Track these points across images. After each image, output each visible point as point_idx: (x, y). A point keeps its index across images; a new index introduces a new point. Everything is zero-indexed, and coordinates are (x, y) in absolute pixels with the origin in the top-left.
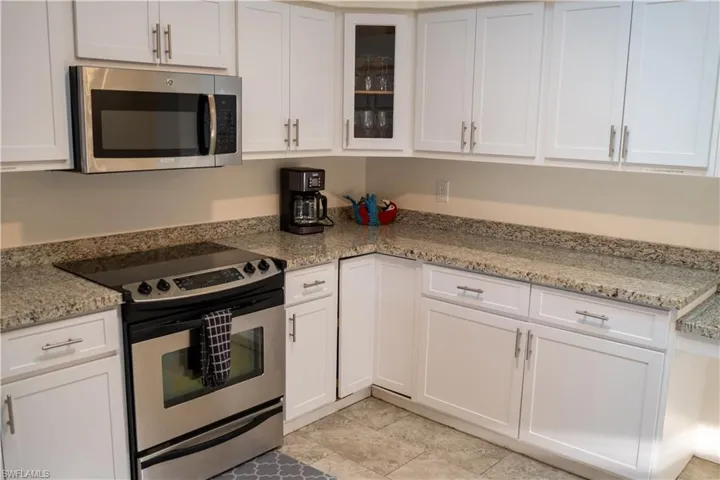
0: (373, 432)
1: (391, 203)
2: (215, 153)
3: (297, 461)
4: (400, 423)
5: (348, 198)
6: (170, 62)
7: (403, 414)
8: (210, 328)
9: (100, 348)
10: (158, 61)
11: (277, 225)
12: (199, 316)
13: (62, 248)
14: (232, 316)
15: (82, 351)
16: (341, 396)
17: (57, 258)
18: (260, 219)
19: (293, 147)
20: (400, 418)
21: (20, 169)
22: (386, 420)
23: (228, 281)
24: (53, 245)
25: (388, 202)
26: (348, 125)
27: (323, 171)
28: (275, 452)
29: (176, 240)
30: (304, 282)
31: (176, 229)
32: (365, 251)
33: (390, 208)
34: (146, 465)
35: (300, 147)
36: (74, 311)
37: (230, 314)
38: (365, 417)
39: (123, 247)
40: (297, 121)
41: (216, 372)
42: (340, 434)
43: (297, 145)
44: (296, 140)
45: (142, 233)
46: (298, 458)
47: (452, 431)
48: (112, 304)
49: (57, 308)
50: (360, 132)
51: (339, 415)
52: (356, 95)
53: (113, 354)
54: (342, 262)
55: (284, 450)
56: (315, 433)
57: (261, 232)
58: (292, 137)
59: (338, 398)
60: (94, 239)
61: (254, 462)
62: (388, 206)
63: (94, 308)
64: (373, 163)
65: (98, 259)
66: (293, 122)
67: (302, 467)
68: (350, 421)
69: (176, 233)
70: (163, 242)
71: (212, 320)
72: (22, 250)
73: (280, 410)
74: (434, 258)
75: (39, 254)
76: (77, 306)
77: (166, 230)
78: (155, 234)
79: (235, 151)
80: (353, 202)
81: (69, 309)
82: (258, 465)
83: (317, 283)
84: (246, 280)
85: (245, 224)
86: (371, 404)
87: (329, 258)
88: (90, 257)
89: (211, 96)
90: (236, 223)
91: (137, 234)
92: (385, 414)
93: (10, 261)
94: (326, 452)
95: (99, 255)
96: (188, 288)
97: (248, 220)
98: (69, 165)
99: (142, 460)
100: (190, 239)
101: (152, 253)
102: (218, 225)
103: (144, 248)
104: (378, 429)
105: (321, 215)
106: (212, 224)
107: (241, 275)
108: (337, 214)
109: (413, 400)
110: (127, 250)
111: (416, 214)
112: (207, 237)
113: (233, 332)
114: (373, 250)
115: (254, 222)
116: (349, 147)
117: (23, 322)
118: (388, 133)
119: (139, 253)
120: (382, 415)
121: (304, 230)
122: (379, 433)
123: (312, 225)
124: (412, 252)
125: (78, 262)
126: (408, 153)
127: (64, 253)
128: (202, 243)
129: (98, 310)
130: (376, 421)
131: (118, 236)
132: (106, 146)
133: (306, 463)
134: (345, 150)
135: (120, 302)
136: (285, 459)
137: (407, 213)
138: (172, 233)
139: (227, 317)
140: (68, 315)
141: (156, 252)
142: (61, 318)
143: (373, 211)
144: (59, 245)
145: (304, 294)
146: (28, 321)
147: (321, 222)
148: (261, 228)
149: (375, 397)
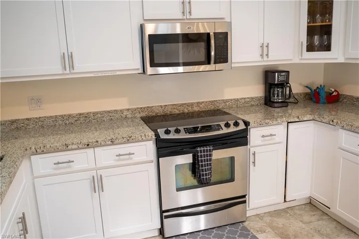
0: (301, 224)
1: (335, 91)
2: (215, 63)
3: (249, 231)
4: (320, 222)
5: (307, 87)
6: (192, 17)
7: (325, 217)
8: (199, 154)
9: (145, 158)
10: (185, 17)
11: (263, 102)
12: (195, 148)
13: (146, 110)
14: (213, 150)
15: (136, 159)
16: (287, 200)
17: (143, 114)
18: (252, 98)
19: (265, 58)
20: (322, 219)
21: (118, 73)
22: (313, 219)
23: (214, 131)
24: (141, 108)
25: (333, 90)
26: (302, 45)
27: (288, 72)
28: (241, 224)
29: (203, 108)
30: (263, 134)
31: (203, 102)
32: (305, 119)
33: (334, 94)
34: (167, 217)
35: (269, 59)
36: (131, 140)
37: (212, 148)
38: (301, 215)
39: (175, 110)
40: (268, 44)
41: (202, 177)
42: (280, 222)
43: (268, 57)
44: (267, 55)
45: (185, 104)
46: (252, 230)
47: (353, 234)
48: (149, 138)
49: (123, 138)
50: (310, 48)
51: (285, 211)
52: (308, 26)
53: (152, 162)
54: (289, 124)
55: (246, 224)
56: (267, 218)
57: (252, 105)
58: (265, 53)
59: (285, 201)
60: (161, 106)
61: (227, 227)
62: (333, 92)
63: (141, 139)
64: (328, 66)
65: (163, 115)
66: (265, 45)
67: (251, 235)
68: (291, 215)
69: (203, 104)
70: (196, 109)
71: (201, 151)
72: (128, 110)
73: (245, 202)
74: (345, 126)
75: (135, 112)
76: (132, 138)
77: (198, 103)
78: (192, 104)
79: (227, 62)
80: (311, 89)
81: (128, 138)
82: (228, 228)
83: (271, 135)
84: (225, 131)
85: (243, 101)
86: (308, 207)
87: (279, 121)
88: (159, 115)
89: (212, 34)
90: (238, 100)
91: (183, 104)
92: (314, 215)
93: (122, 115)
94: (269, 229)
95: (163, 114)
96: (190, 133)
97: (245, 99)
98: (141, 71)
99: (165, 214)
100: (212, 107)
101: (191, 114)
102: (227, 101)
103: (186, 111)
104: (305, 223)
105: (287, 97)
106: (223, 100)
107: (222, 128)
108: (302, 97)
109: (331, 210)
110: (177, 112)
111: (352, 98)
112: (220, 107)
113: (214, 157)
114: (311, 118)
115: (248, 100)
116: (303, 58)
117: (107, 143)
118: (328, 48)
119: (183, 113)
120: (311, 216)
121: (276, 105)
122: (304, 226)
123: (281, 102)
124: (333, 121)
125: (153, 116)
126: (341, 60)
127: (147, 112)
128: (218, 110)
129: (143, 141)
130: (306, 218)
131: (173, 105)
132: (156, 61)
133: (255, 234)
134: (300, 59)
135: (154, 137)
136: (245, 229)
137: (346, 97)
138: (201, 104)
139: (210, 150)
140: (128, 141)
141: (193, 113)
142: (124, 143)
143: (323, 95)
144: (144, 108)
145: (262, 141)
146: (110, 142)
147: (288, 101)
148: (253, 103)
149: (312, 204)
